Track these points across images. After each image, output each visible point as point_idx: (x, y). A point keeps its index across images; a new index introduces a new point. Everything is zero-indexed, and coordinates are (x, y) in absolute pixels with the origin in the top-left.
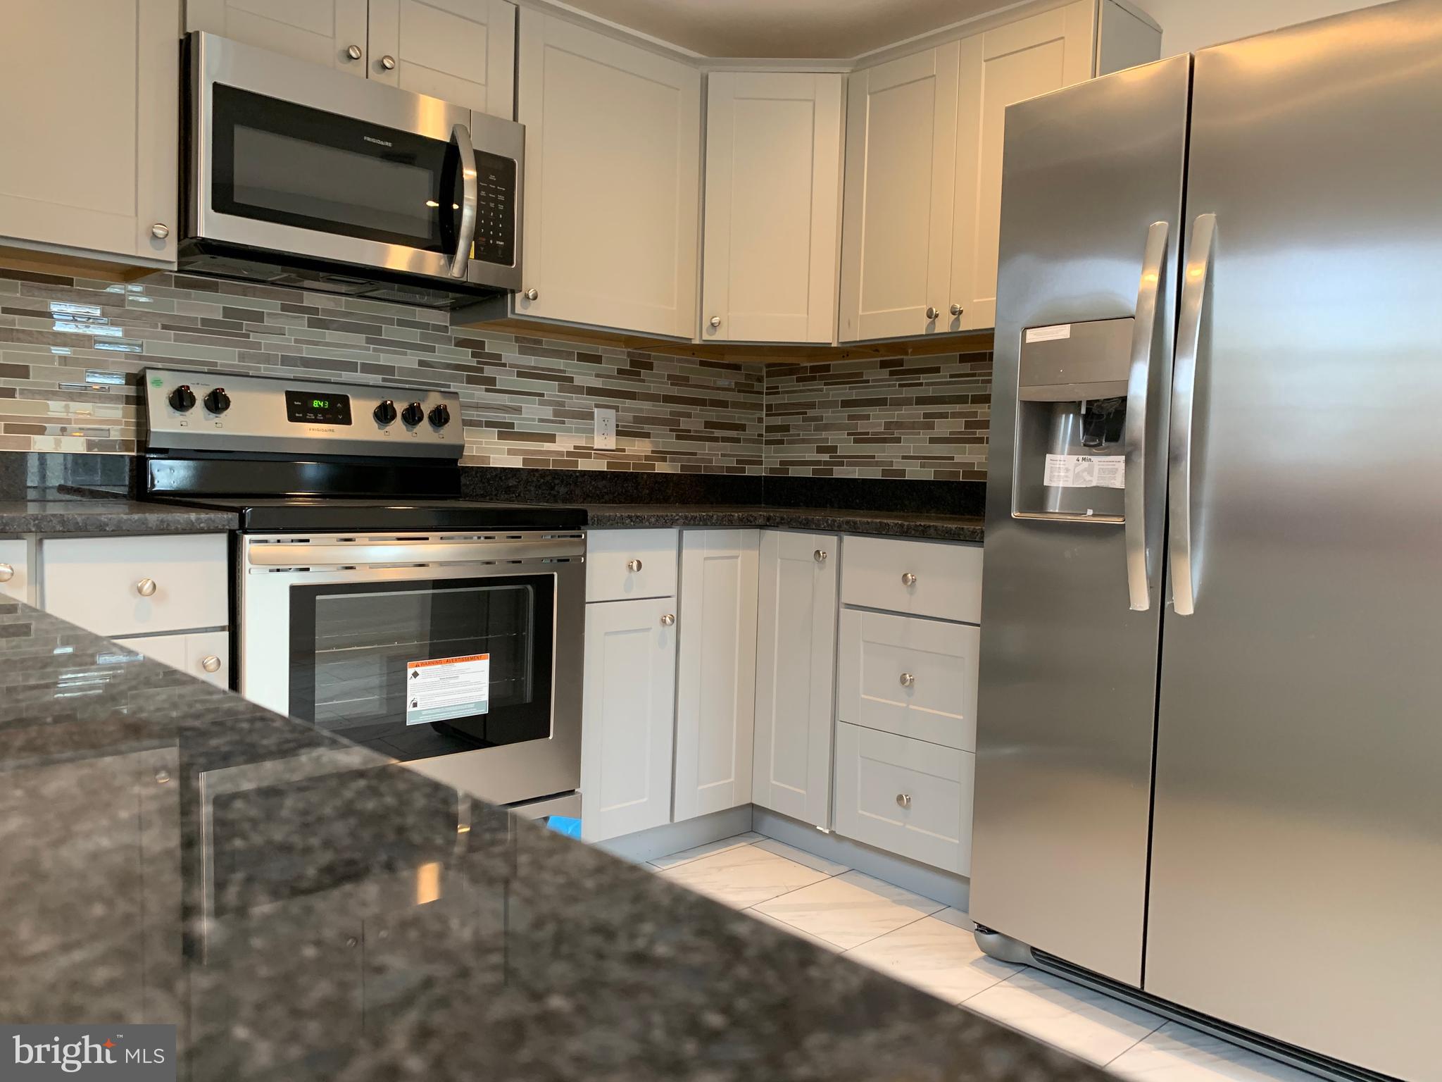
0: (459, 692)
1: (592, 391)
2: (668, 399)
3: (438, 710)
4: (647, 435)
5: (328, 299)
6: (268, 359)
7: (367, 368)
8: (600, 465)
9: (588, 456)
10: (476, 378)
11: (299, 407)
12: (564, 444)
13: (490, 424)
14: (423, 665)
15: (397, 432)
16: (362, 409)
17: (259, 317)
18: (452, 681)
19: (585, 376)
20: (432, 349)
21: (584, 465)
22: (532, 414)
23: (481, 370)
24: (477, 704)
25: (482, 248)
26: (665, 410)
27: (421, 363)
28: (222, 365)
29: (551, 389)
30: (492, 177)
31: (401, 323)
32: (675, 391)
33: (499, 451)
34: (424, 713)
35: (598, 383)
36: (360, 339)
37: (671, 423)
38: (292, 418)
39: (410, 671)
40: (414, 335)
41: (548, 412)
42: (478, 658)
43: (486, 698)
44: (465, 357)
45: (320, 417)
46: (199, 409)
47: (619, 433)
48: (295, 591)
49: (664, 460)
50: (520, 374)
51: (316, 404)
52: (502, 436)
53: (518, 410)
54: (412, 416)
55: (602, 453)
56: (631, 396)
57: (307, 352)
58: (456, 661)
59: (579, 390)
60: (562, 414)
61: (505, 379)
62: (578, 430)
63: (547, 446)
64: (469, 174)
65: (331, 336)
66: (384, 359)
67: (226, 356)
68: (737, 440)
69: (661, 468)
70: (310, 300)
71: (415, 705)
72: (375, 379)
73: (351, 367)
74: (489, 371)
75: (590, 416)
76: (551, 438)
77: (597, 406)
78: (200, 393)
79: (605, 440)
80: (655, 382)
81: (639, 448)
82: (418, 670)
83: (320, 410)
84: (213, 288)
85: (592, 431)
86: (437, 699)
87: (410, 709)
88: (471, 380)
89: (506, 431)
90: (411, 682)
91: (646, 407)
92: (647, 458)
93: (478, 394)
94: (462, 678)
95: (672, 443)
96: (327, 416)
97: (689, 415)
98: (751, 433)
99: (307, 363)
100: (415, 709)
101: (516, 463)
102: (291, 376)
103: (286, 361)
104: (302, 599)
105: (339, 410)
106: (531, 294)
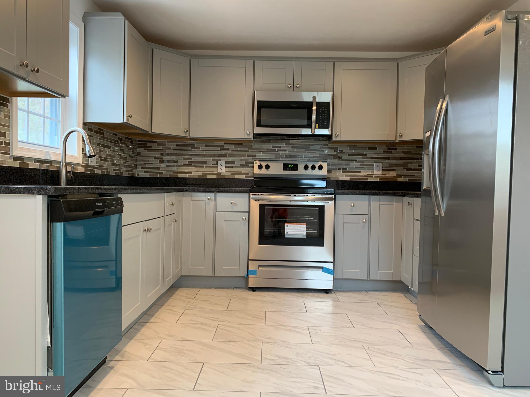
0: (298, 232)
1: (373, 158)
2: (402, 159)
3: (293, 235)
4: (394, 170)
5: (296, 141)
6: (282, 156)
7: (306, 157)
8: (377, 179)
9: (372, 177)
10: (336, 157)
11: (286, 167)
12: (363, 174)
13: (339, 169)
14: (289, 224)
15: (309, 172)
16: (301, 167)
17: (280, 147)
18: (296, 229)
19: (371, 154)
20: (324, 151)
21: (370, 179)
22: (353, 165)
23: (337, 155)
24: (303, 235)
25: (320, 125)
26: (402, 162)
28: (272, 159)
29: (360, 159)
30: (323, 107)
32: (405, 156)
33: (342, 176)
34: (289, 235)
35: (376, 156)
36: (304, 150)
37: (404, 166)
38: (284, 170)
39: (286, 225)
40: (318, 148)
41: (358, 165)
42: (303, 224)
43: (305, 234)
44: (333, 152)
45: (290, 169)
46: (264, 168)
47: (382, 170)
48: (261, 205)
49: (401, 177)
50: (349, 155)
51: (290, 166)
52: (343, 172)
53: (349, 165)
54: (313, 168)
55: (376, 176)
56: (388, 158)
57: (291, 154)
58: (297, 224)
59: (369, 158)
60: (363, 165)
61: (344, 157)
62: (368, 169)
63: (358, 174)
65: (296, 150)
66: (310, 154)
67: (273, 156)
69: (399, 180)
70: (291, 142)
71: (287, 233)
72: (307, 159)
73: (300, 157)
74: (339, 155)
75: (373, 165)
76: (359, 172)
77: (375, 162)
78: (264, 165)
79: (377, 172)
80: (396, 154)
81: (391, 174)
82: (288, 225)
83: (291, 167)
84: (270, 142)
85: (373, 170)
86: (292, 232)
87: (286, 234)
88: (334, 158)
89: (345, 171)
90: (286, 228)
91: (394, 162)
92: (394, 177)
93: (336, 161)
94: (299, 228)
95: (404, 172)
96: (292, 169)
97: (411, 163)
99: (290, 157)
100: (287, 234)
101: (348, 179)
102: (287, 160)
103: (286, 157)
104: (262, 207)
105: (295, 167)
106: (337, 135)
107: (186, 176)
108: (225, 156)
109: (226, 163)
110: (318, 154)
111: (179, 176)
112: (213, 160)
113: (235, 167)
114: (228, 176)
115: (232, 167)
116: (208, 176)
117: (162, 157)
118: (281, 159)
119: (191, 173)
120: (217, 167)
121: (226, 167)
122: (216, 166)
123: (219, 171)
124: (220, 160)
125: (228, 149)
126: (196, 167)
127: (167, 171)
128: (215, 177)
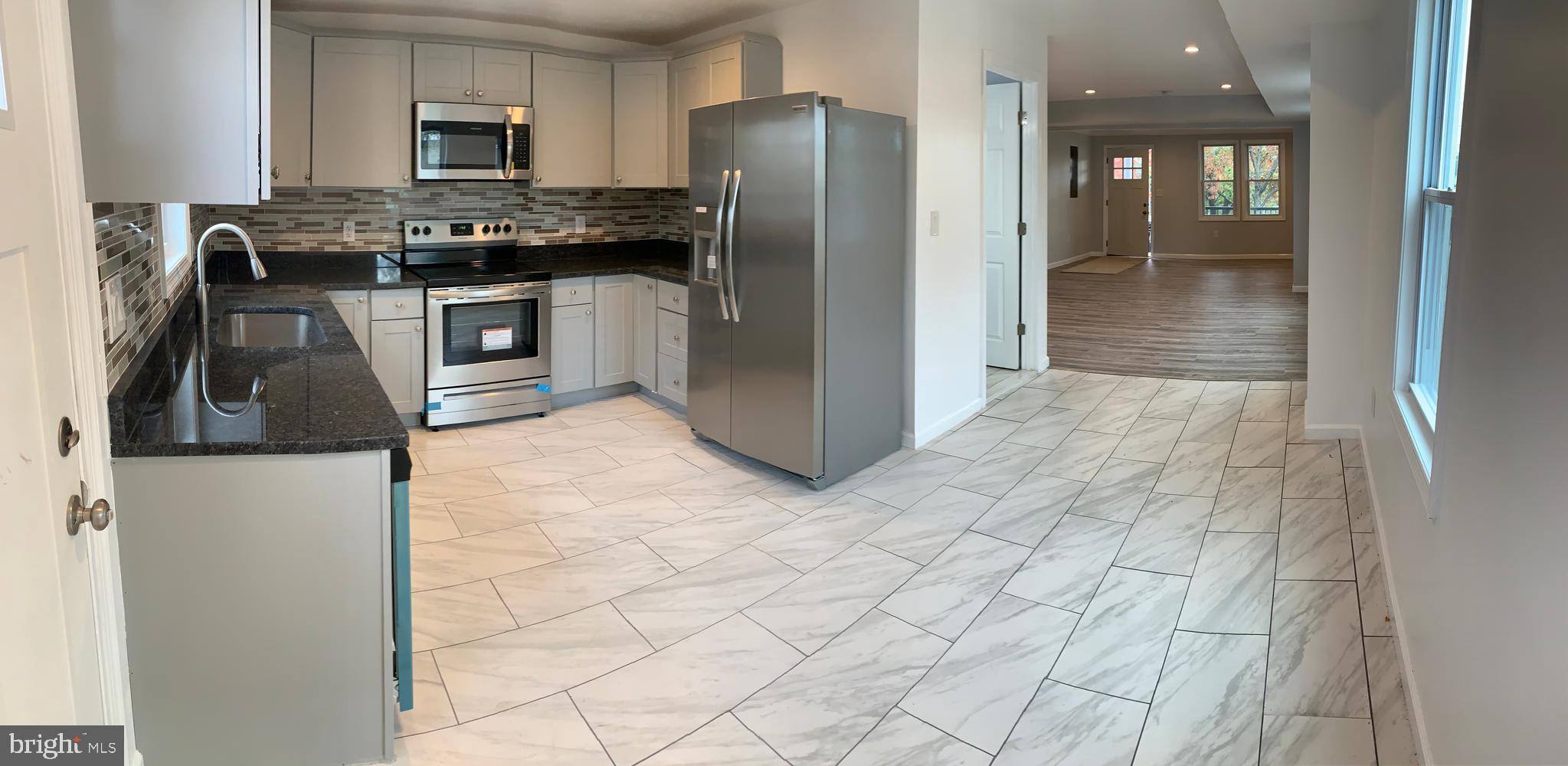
0: (501, 340)
1: (574, 208)
2: (610, 208)
3: (493, 346)
4: (600, 226)
7: (482, 210)
8: (579, 241)
9: (573, 237)
10: (525, 208)
11: (455, 230)
12: (562, 233)
13: (531, 227)
14: (488, 331)
15: (491, 236)
16: (478, 228)
17: (441, 194)
18: (498, 336)
19: (572, 202)
20: (507, 199)
21: (571, 241)
22: (549, 221)
23: (527, 205)
24: (508, 344)
25: (517, 164)
26: (609, 213)
27: (503, 205)
28: (431, 215)
29: (557, 210)
30: (521, 134)
31: (495, 189)
32: (614, 204)
33: (535, 239)
34: (489, 347)
35: (577, 205)
36: (478, 198)
37: (612, 219)
38: (452, 235)
39: (483, 333)
40: (499, 194)
41: (555, 220)
42: (507, 328)
43: (511, 343)
44: (521, 200)
45: (462, 233)
46: (421, 233)
47: (587, 226)
48: (445, 306)
49: (609, 236)
50: (543, 205)
51: (461, 227)
52: (536, 232)
53: (543, 220)
54: (497, 229)
55: (579, 235)
56: (592, 208)
57: (459, 206)
58: (499, 329)
59: (569, 208)
60: (562, 220)
61: (537, 207)
62: (569, 226)
63: (556, 234)
65: (467, 198)
66: (488, 205)
68: (646, 223)
69: (608, 240)
71: (486, 344)
72: (484, 214)
73: (475, 210)
74: (530, 205)
75: (573, 220)
76: (557, 231)
77: (577, 215)
78: (421, 228)
79: (581, 230)
80: (603, 201)
81: (597, 232)
82: (486, 332)
83: (462, 230)
85: (575, 226)
86: (493, 342)
87: (484, 345)
88: (523, 210)
89: (538, 230)
90: (484, 336)
91: (599, 213)
92: (601, 235)
93: (526, 215)
94: (502, 336)
95: (611, 227)
96: (465, 232)
97: (621, 214)
98: (652, 219)
99: (459, 210)
101: (543, 243)
102: (455, 216)
103: (452, 210)
104: (447, 309)
105: (469, 230)
106: (538, 180)
107: (291, 249)
108: (355, 212)
109: (357, 224)
110: (498, 204)
111: (281, 249)
112: (335, 219)
113: (370, 231)
114: (360, 247)
115: (365, 231)
116: (328, 249)
118: (444, 214)
119: (300, 244)
120: (342, 232)
121: (357, 231)
122: (340, 230)
123: (345, 239)
124: (346, 220)
125: (358, 200)
126: (307, 232)
128: (338, 249)
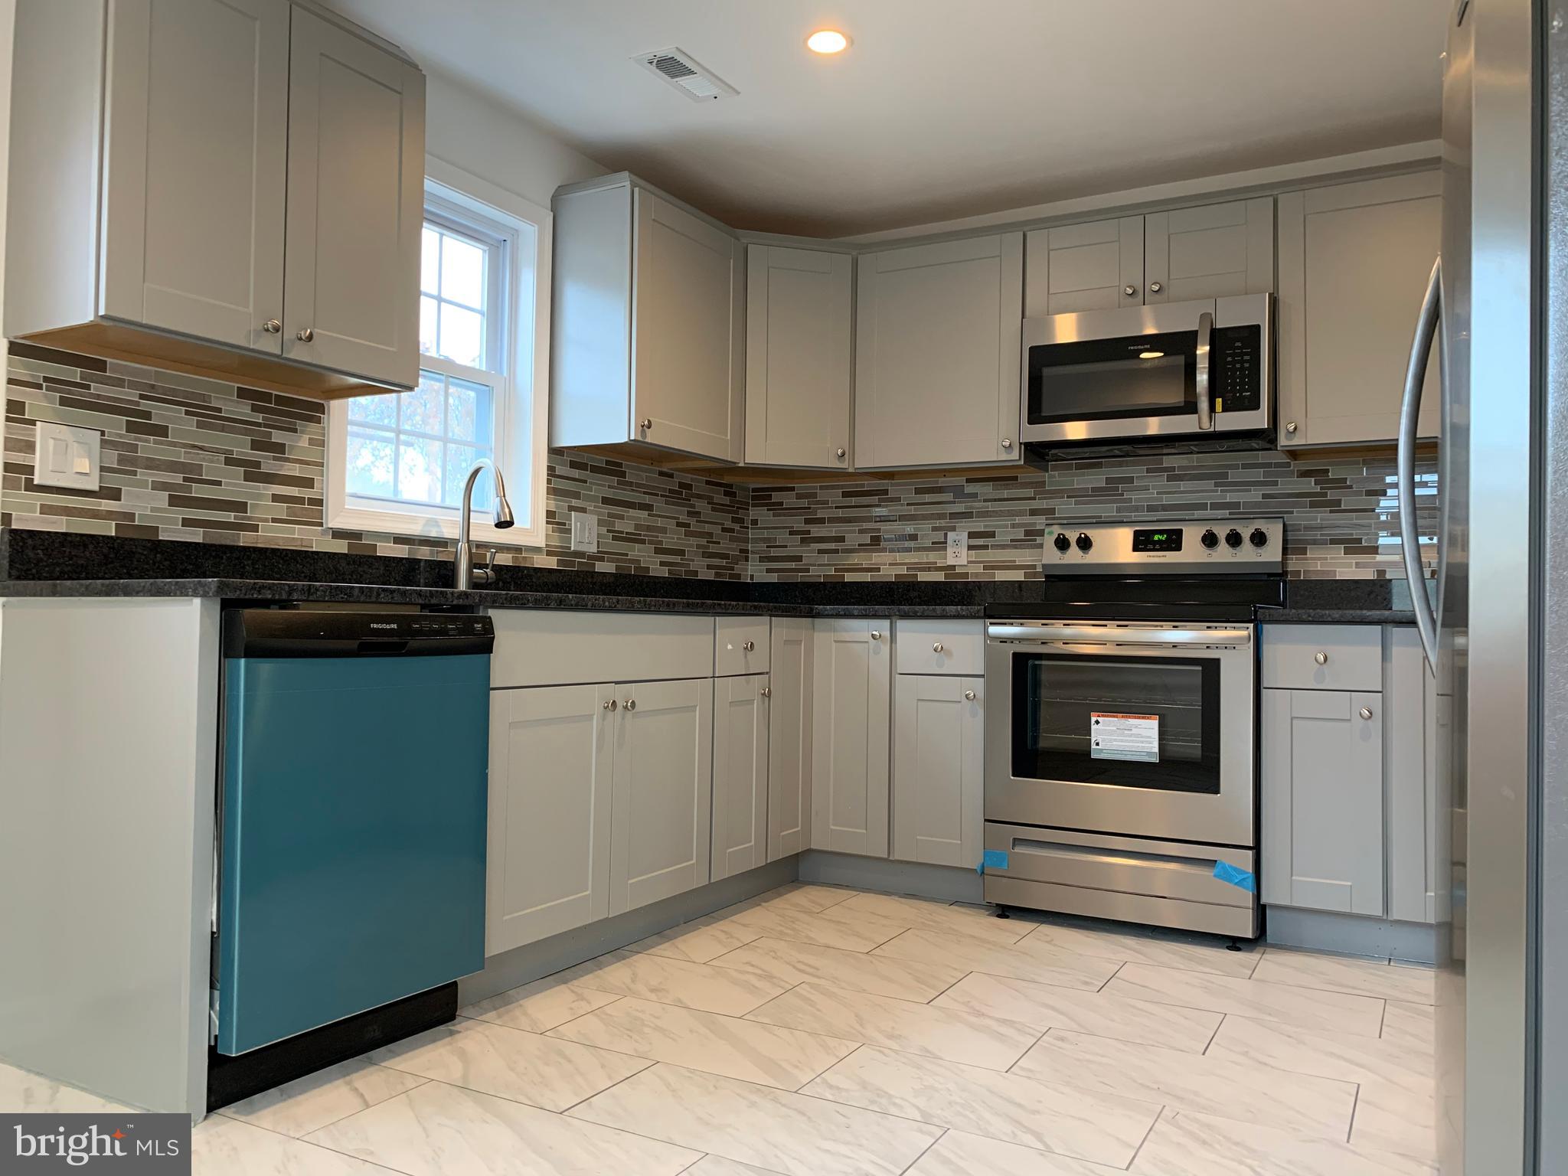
0: (1132, 741)
3: (1116, 752)
5: (1183, 459)
6: (1137, 509)
7: (1215, 506)
10: (1318, 502)
11: (1141, 542)
13: (1333, 542)
14: (1103, 716)
15: (1223, 554)
16: (1192, 536)
17: (1131, 480)
18: (1126, 732)
20: (1276, 483)
23: (1325, 495)
24: (1149, 754)
25: (1229, 402)
27: (1265, 496)
28: (1105, 517)
30: (1238, 344)
31: (1245, 467)
34: (1104, 751)
36: (1210, 484)
38: (1135, 549)
39: (1093, 719)
40: (1259, 474)
42: (1148, 718)
43: (1156, 750)
44: (1310, 485)
45: (1157, 547)
46: (1073, 548)
48: (1016, 655)
51: (1156, 538)
54: (1234, 540)
57: (1166, 500)
58: (1130, 717)
64: (1203, 350)
65: (1183, 485)
66: (1229, 498)
67: (1109, 510)
70: (1168, 461)
71: (1097, 744)
72: (1226, 513)
73: (1203, 507)
78: (1073, 538)
82: (1099, 719)
83: (1160, 541)
84: (1099, 465)
86: (1115, 743)
87: (1093, 746)
88: (1313, 505)
90: (1094, 727)
93: (1321, 516)
94: (1134, 731)
96: (1164, 546)
99: (1165, 508)
100: (1097, 747)
102: (1155, 519)
103: (1151, 509)
105: (1173, 541)
106: (1291, 427)
107: (867, 577)
108: (967, 515)
109: (971, 535)
110: (1255, 495)
111: (849, 577)
112: (935, 529)
113: (995, 547)
114: (977, 575)
115: (985, 547)
116: (923, 577)
117: (808, 527)
118: (1134, 516)
119: (878, 570)
120: (945, 549)
121: (970, 548)
122: (941, 546)
123: (950, 561)
124: (953, 529)
125: (975, 495)
126: (892, 551)
127: (819, 565)
128: (940, 577)
